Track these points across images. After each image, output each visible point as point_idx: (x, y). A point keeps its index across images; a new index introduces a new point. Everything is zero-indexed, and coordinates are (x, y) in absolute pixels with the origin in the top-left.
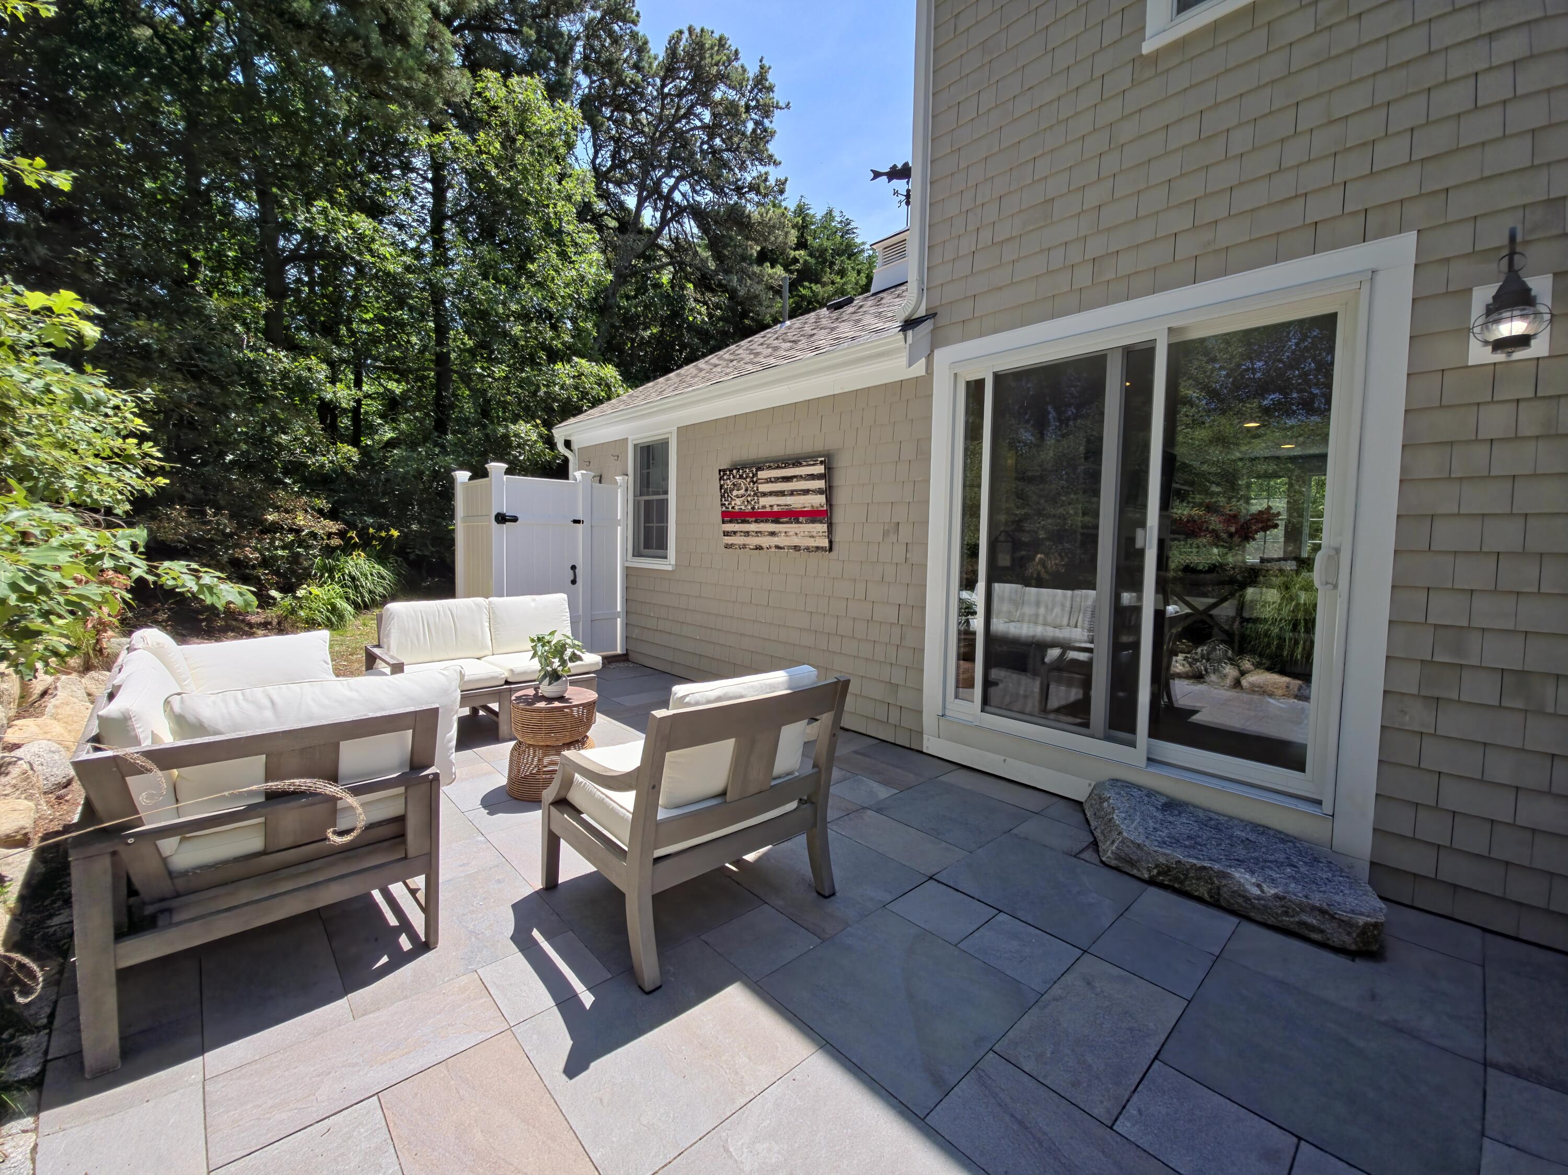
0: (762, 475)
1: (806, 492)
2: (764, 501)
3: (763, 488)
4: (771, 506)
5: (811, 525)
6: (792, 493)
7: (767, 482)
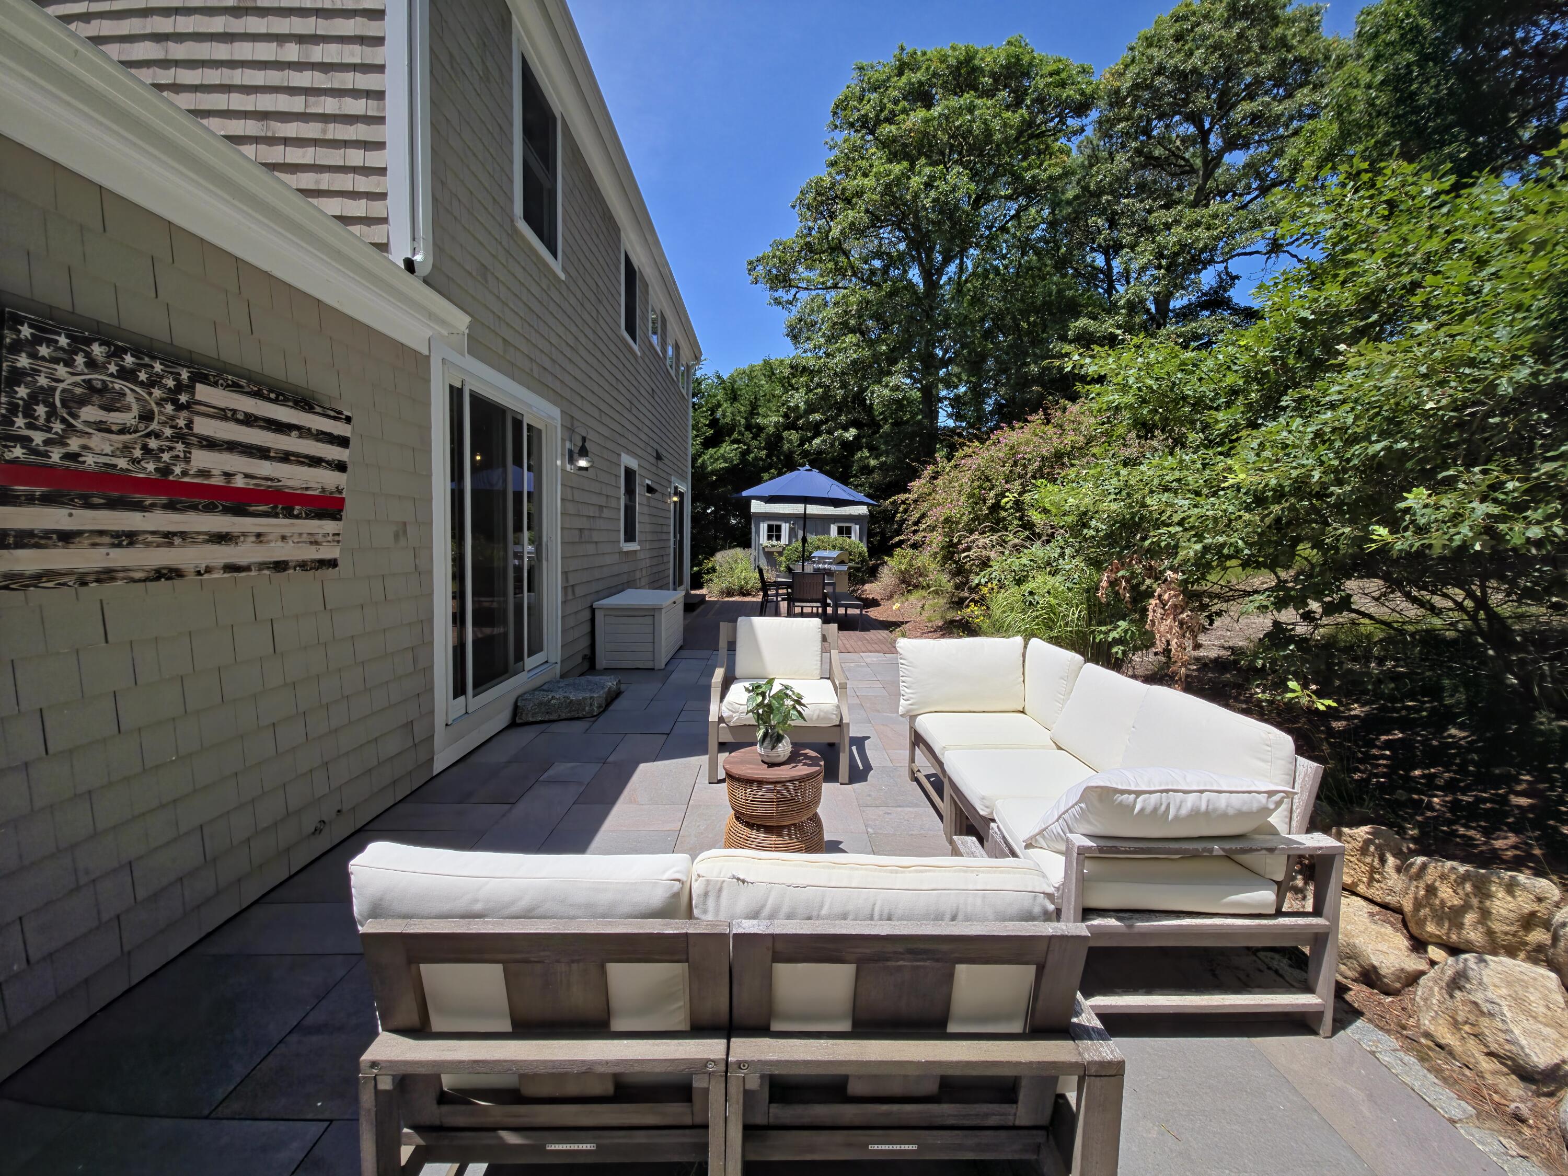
0: (203, 392)
1: (315, 462)
2: (201, 459)
3: (204, 427)
4: (228, 475)
5: (316, 522)
6: (286, 457)
7: (225, 418)
